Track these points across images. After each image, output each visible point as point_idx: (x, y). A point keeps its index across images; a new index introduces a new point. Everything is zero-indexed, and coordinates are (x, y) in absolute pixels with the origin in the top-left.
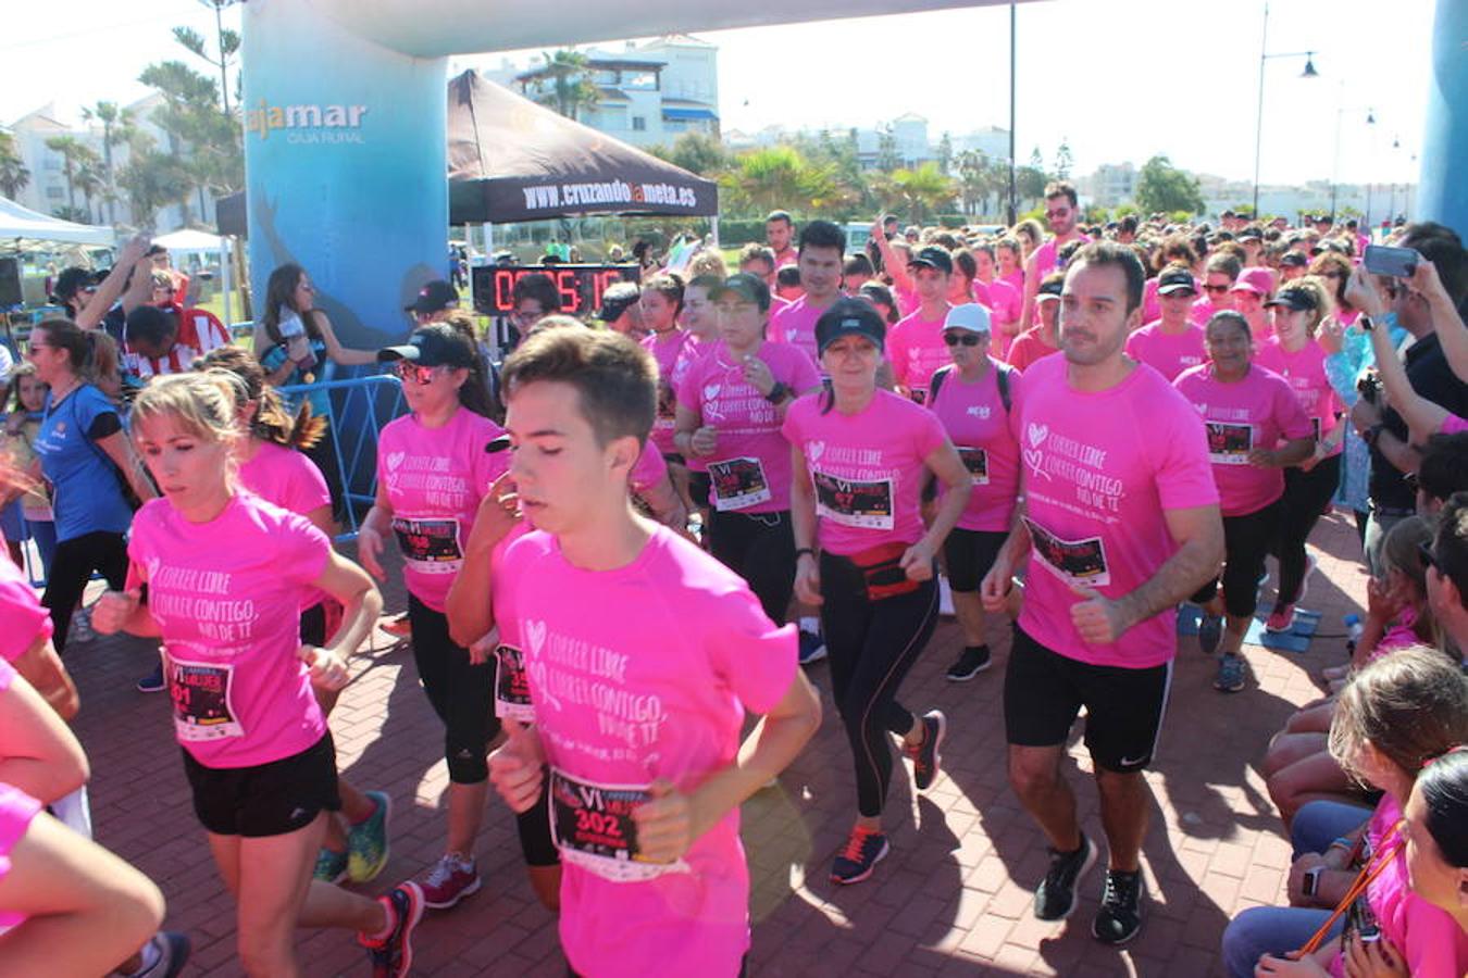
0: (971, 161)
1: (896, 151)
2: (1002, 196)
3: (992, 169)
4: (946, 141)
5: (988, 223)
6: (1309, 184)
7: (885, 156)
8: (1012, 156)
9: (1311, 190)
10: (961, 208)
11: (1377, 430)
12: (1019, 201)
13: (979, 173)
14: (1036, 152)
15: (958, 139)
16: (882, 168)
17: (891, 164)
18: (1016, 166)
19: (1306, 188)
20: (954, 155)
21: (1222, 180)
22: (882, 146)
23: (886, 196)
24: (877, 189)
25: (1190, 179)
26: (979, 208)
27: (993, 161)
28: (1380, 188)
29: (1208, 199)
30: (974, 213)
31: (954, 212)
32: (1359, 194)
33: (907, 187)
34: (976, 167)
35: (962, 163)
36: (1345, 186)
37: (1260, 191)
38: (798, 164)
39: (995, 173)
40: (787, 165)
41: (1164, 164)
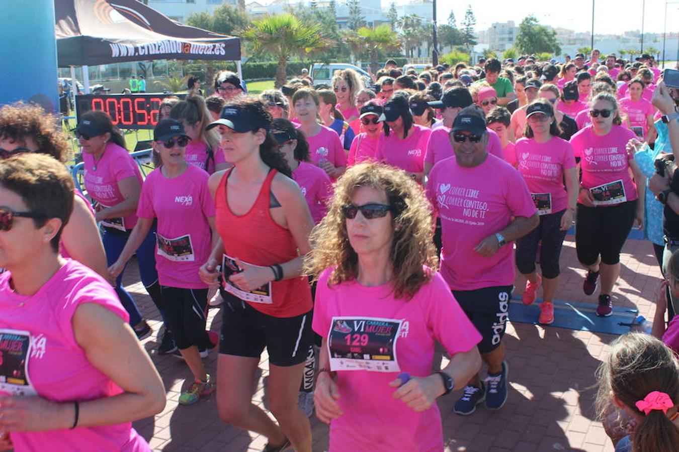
0: (409, 22)
1: (361, 16)
2: (429, 45)
3: (423, 27)
4: (393, 9)
5: (421, 62)
6: (627, 33)
7: (354, 19)
8: (435, 18)
9: (627, 37)
10: (404, 53)
11: (667, 193)
12: (441, 48)
13: (414, 30)
14: (452, 16)
15: (400, 7)
16: (352, 28)
17: (358, 25)
18: (438, 25)
19: (624, 36)
20: (398, 18)
21: (571, 32)
22: (351, 13)
23: (354, 45)
24: (347, 42)
25: (550, 31)
26: (415, 53)
27: (424, 22)
28: (671, 35)
29: (562, 44)
30: (412, 56)
31: (401, 56)
32: (658, 39)
33: (368, 40)
34: (413, 26)
35: (404, 23)
36: (648, 34)
37: (595, 38)
38: (295, 24)
39: (425, 29)
40: (288, 25)
41: (533, 22)
